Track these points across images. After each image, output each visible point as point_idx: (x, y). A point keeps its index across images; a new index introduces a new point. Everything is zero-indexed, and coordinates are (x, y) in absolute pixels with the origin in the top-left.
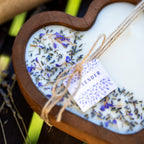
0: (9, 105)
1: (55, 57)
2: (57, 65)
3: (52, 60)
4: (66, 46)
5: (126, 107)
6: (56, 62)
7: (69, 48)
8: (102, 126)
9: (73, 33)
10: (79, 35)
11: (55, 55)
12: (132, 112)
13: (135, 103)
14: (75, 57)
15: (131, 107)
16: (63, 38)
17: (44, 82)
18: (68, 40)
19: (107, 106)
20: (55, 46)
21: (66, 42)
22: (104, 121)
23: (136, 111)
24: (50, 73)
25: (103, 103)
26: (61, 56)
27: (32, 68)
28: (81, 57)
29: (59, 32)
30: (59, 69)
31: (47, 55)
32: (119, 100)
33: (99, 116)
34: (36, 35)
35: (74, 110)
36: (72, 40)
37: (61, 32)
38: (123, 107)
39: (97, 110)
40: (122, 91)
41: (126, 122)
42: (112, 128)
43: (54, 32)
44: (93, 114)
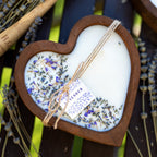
1: (47, 79)
3: (45, 81)
4: (54, 68)
6: (49, 83)
9: (59, 57)
10: (64, 58)
12: (108, 115)
13: (109, 108)
17: (41, 99)
18: (56, 63)
19: (89, 112)
20: (46, 69)
21: (54, 65)
22: (88, 124)
23: (110, 113)
24: (45, 92)
27: (31, 90)
28: (67, 77)
29: (48, 57)
30: (51, 88)
31: (41, 78)
32: (98, 107)
33: (84, 121)
36: (59, 63)
38: (101, 112)
39: (82, 116)
40: (99, 100)
41: (104, 122)
42: (94, 128)
44: (79, 119)
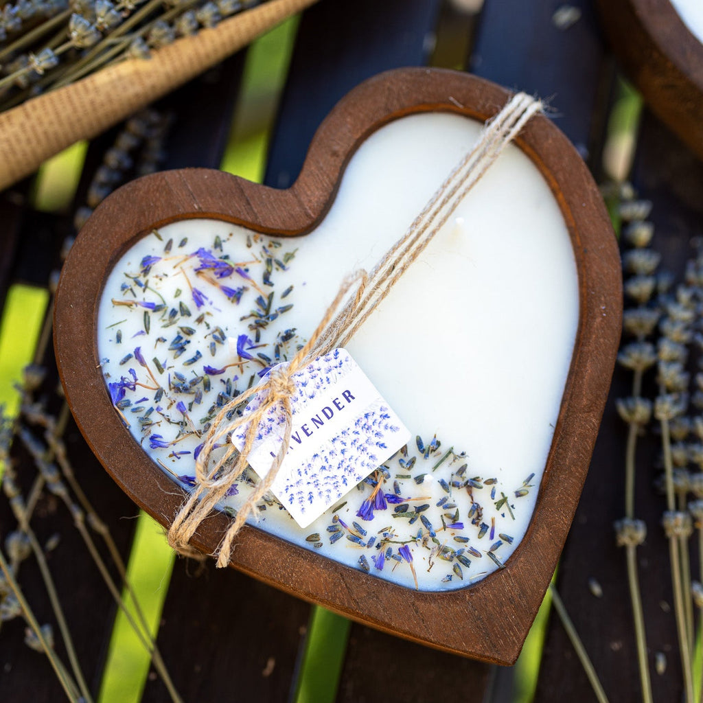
0: (60, 490)
1: (199, 342)
2: (210, 371)
3: (190, 353)
4: (235, 296)
5: (442, 503)
6: (207, 360)
7: (248, 304)
8: (364, 570)
9: (257, 248)
10: (279, 254)
11: (201, 331)
12: (464, 518)
14: (270, 336)
15: (461, 500)
16: (224, 269)
17: (167, 432)
18: (243, 272)
19: (380, 502)
20: (198, 299)
21: (234, 282)
22: (371, 553)
23: (476, 511)
24: (186, 399)
25: (368, 493)
26: (219, 337)
27: (123, 386)
28: (288, 336)
29: (208, 244)
30: (215, 381)
31: (171, 333)
32: (419, 480)
33: (354, 539)
34: (130, 263)
35: (272, 523)
36: (256, 272)
37: (218, 244)
38: (433, 503)
39: (349, 516)
40: (428, 449)
41: (444, 551)
43: (191, 248)
44: (335, 531)
